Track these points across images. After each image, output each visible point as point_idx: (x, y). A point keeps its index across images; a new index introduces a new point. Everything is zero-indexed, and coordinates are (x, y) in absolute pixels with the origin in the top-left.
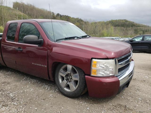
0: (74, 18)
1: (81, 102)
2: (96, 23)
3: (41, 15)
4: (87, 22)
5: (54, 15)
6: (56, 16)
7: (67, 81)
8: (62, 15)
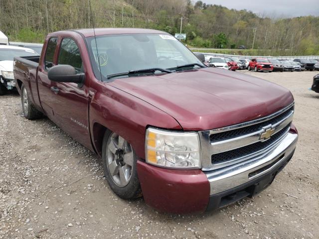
0: (235, 10)
1: (134, 210)
2: (289, 20)
3: (162, 7)
4: (266, 18)
5: (190, 6)
6: (195, 7)
7: (118, 163)
8: (207, 4)
